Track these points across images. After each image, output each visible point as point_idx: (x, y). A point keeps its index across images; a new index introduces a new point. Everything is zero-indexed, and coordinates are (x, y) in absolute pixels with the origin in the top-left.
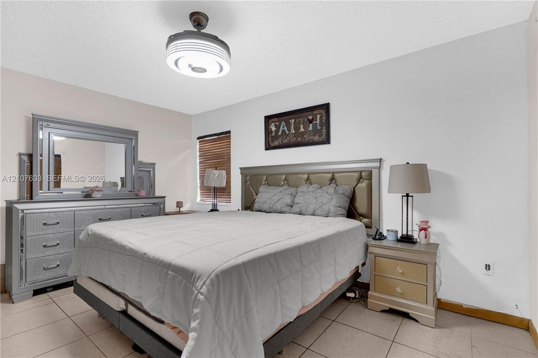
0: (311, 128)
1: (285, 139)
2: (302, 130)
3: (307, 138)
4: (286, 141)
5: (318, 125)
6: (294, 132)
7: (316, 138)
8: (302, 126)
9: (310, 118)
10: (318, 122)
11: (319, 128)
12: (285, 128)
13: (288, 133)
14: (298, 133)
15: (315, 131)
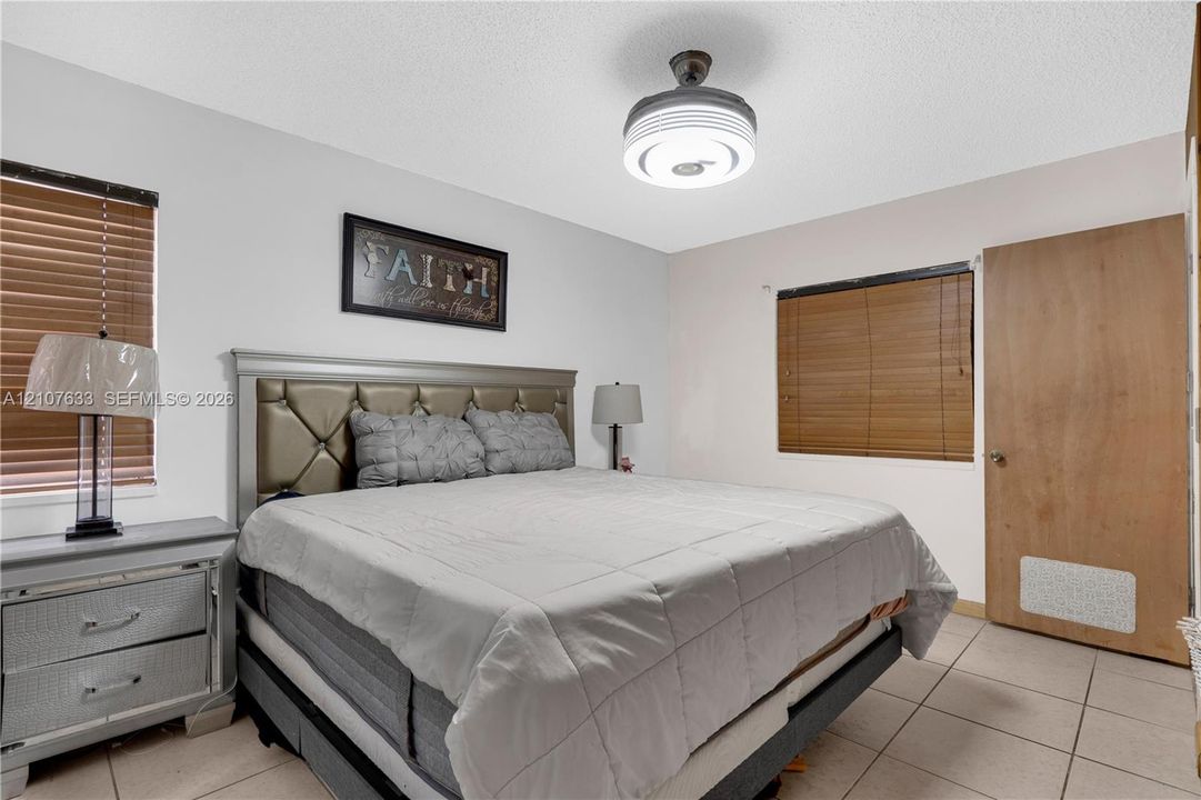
0: (468, 290)
1: (405, 296)
2: (450, 286)
3: (459, 308)
4: (408, 300)
5: (484, 288)
6: (430, 285)
7: (478, 314)
8: (450, 279)
9: (469, 267)
10: (484, 281)
11: (485, 294)
12: (408, 269)
13: (414, 282)
14: (438, 290)
15: (476, 299)
